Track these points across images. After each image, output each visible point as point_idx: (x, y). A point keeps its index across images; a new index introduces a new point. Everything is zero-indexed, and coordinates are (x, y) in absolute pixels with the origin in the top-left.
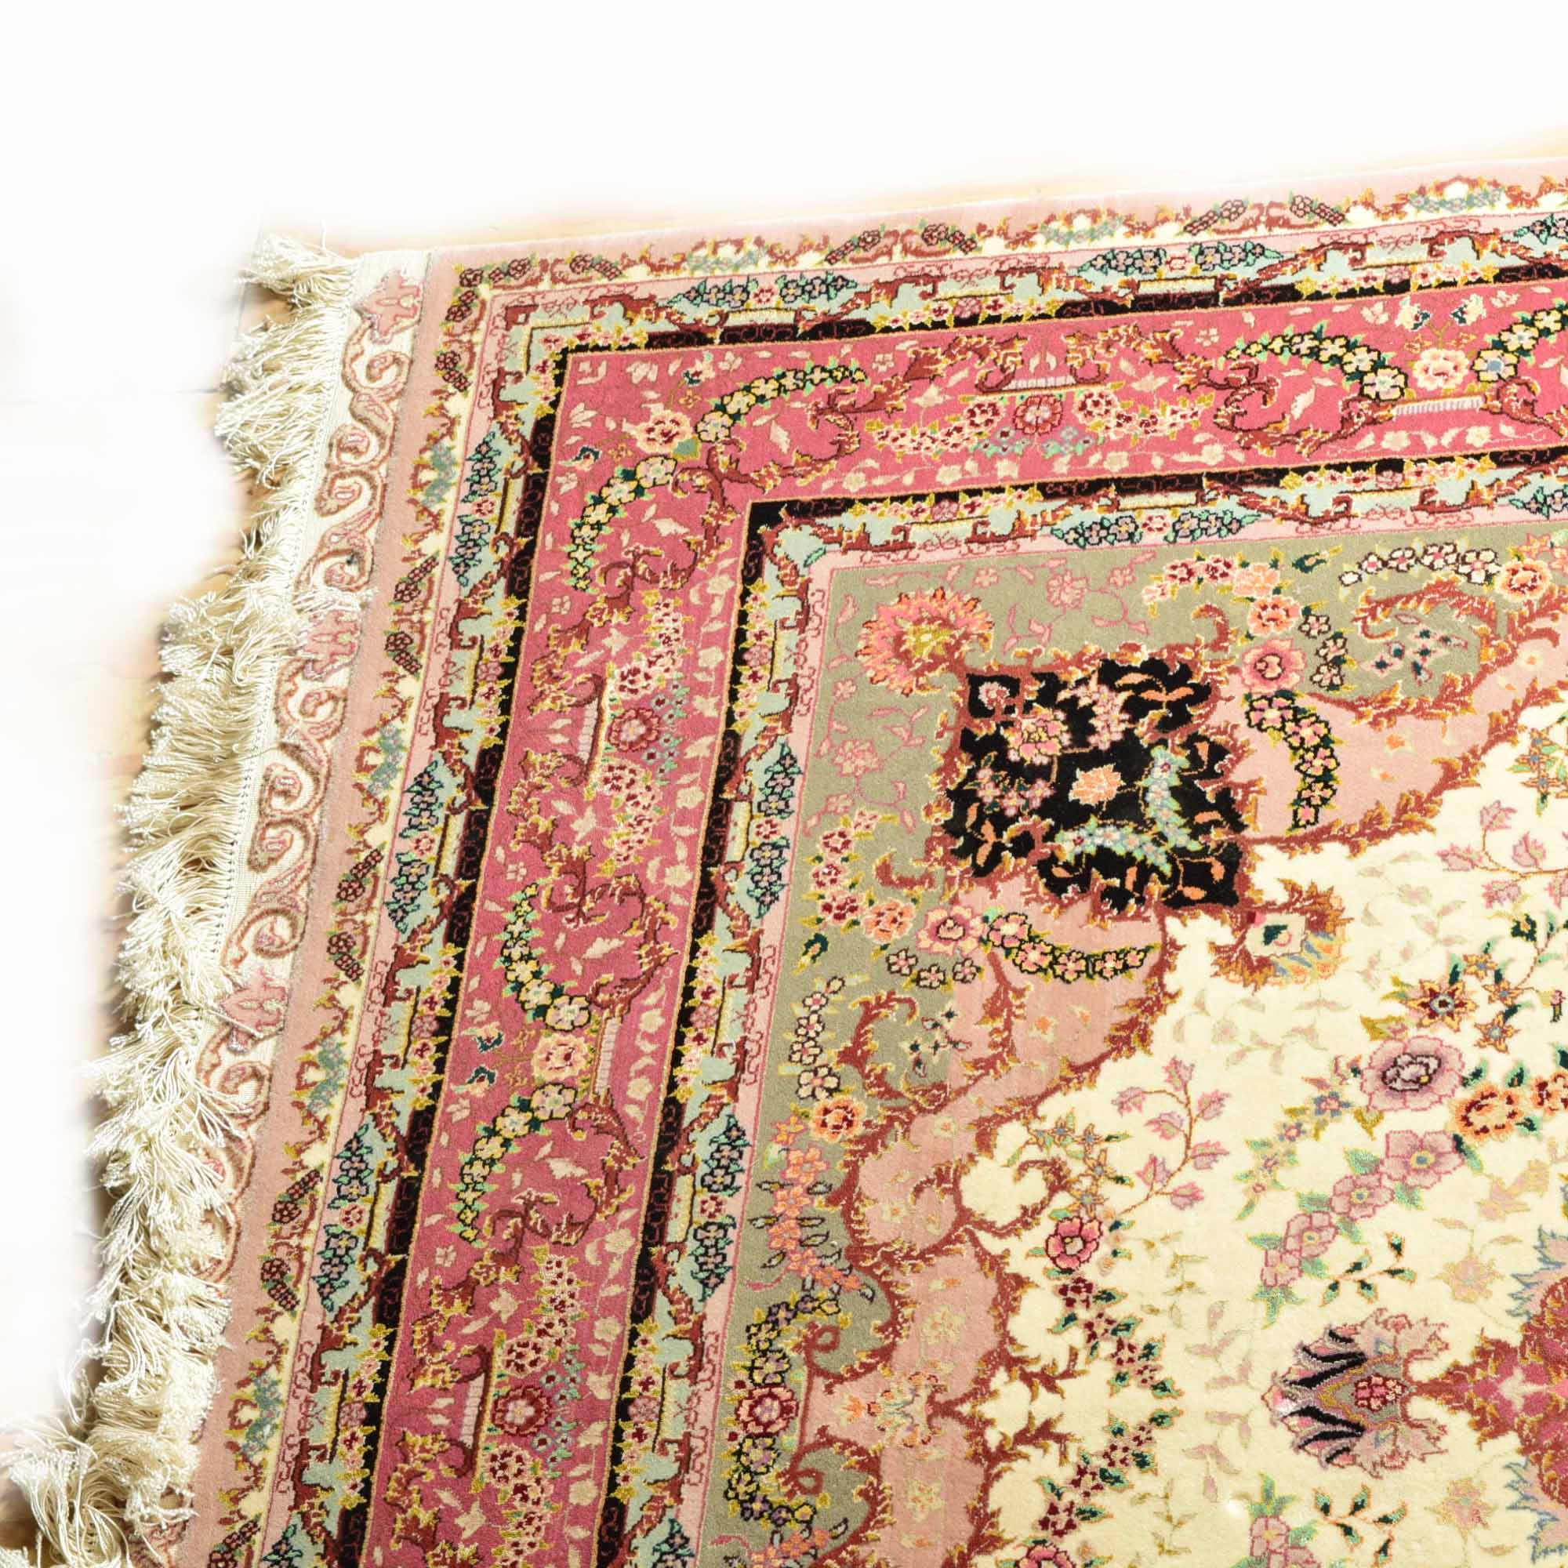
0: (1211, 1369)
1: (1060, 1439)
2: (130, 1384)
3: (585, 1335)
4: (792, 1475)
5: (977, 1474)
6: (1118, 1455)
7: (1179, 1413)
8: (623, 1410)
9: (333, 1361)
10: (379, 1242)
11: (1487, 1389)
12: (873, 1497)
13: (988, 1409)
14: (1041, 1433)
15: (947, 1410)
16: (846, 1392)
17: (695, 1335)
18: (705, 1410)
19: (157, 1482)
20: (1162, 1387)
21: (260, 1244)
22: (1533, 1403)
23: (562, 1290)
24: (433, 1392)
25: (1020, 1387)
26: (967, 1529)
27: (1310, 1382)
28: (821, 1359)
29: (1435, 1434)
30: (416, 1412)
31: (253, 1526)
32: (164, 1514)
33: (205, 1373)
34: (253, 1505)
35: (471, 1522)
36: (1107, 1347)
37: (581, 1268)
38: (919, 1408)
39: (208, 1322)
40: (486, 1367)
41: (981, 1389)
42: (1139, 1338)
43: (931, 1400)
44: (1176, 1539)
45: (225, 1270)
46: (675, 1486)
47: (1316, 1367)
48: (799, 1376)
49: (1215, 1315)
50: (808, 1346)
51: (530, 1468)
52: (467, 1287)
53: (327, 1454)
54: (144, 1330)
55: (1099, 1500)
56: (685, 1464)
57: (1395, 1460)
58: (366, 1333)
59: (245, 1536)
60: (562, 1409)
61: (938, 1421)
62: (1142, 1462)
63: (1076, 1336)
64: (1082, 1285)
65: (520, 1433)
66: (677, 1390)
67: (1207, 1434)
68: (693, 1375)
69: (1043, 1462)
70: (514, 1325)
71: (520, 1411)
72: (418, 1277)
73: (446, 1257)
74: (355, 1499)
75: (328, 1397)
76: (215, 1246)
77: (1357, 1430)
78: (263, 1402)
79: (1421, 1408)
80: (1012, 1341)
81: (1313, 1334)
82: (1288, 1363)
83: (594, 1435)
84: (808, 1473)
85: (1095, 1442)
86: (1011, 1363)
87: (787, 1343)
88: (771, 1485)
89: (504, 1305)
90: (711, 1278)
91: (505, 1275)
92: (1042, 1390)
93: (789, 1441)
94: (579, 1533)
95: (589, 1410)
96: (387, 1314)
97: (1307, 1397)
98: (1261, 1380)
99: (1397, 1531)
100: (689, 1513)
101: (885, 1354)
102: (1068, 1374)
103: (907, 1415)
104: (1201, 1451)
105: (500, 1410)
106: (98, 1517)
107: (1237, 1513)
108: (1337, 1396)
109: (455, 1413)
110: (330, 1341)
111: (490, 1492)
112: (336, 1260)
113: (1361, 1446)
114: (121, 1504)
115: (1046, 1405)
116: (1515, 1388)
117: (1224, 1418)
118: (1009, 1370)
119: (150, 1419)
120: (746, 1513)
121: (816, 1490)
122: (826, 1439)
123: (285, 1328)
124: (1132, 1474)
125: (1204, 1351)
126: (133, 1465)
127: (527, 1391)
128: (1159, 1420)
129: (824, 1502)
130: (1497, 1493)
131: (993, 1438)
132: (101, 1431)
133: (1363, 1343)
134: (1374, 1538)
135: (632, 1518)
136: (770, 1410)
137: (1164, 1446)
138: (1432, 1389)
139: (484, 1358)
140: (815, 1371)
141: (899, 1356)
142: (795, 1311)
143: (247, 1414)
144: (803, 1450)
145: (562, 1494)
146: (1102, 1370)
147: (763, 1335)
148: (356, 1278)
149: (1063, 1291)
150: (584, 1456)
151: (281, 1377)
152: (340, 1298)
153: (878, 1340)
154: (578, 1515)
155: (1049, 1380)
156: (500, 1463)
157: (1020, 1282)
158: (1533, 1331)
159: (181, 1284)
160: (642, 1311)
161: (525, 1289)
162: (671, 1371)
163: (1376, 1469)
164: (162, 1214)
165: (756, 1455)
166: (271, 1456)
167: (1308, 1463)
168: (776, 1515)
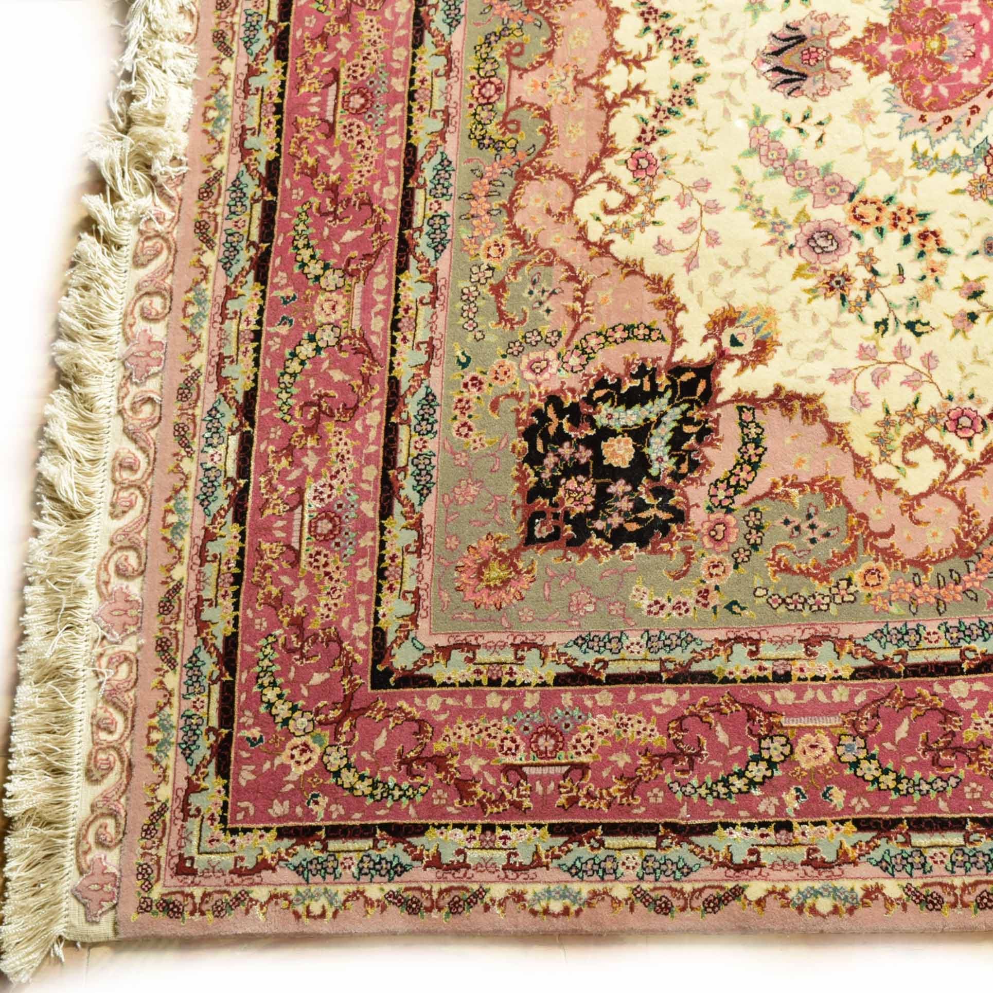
0: (724, 50)
1: (645, 93)
2: (147, 103)
3: (388, 58)
4: (504, 124)
5: (602, 115)
6: (676, 100)
7: (709, 75)
8: (411, 96)
9: (255, 82)
10: (274, 16)
11: (872, 50)
12: (547, 132)
13: (606, 81)
14: (635, 91)
15: (584, 83)
16: (530, 77)
17: (447, 53)
18: (455, 92)
19: (167, 154)
20: (698, 62)
21: (210, 22)
22: (896, 56)
23: (374, 35)
24: (309, 95)
25: (622, 68)
26: (598, 145)
27: (777, 53)
28: (515, 61)
29: (844, 75)
30: (302, 106)
31: (220, 173)
32: (173, 170)
33: (188, 93)
34: (220, 162)
35: (335, 162)
36: (667, 42)
37: (384, 22)
38: (569, 83)
39: (187, 67)
40: (337, 79)
41: (602, 70)
42: (684, 36)
43: (575, 78)
44: (710, 142)
45: (193, 38)
46: (442, 134)
47: (780, 45)
48: (504, 71)
49: (724, 21)
50: (508, 54)
51: (363, 129)
52: (323, 37)
53: (256, 132)
54: (153, 75)
55: (668, 125)
56: (447, 122)
57: (824, 91)
58: (271, 66)
59: (216, 179)
60: (379, 98)
61: (579, 89)
62: (689, 103)
63: (651, 38)
64: (652, 11)
65: (358, 113)
66: (440, 83)
67: (724, 85)
68: (447, 74)
69: (637, 107)
70: (350, 56)
71: (357, 101)
72: (296, 34)
73: (310, 22)
74: (273, 154)
75: (254, 101)
76: (187, 26)
77: (803, 76)
78: (219, 107)
79: (837, 62)
80: (617, 43)
81: (777, 27)
82: (766, 44)
83: (397, 110)
84: (512, 122)
85: (663, 93)
86: (616, 55)
87: (496, 53)
88: (493, 130)
89: (344, 45)
90: (453, 22)
91: (343, 29)
92: (634, 68)
93: (501, 106)
94: (393, 163)
95: (394, 98)
96: (282, 55)
97: (776, 61)
98: (751, 54)
99: (827, 129)
100: (451, 148)
101: (549, 55)
102: (647, 59)
103: (562, 87)
104: (720, 94)
105: (346, 101)
106: (138, 175)
107: (741, 126)
108: (791, 60)
109: (322, 105)
110: (252, 72)
111: (344, 145)
112: (252, 28)
113: (805, 85)
114: (149, 167)
115: (637, 76)
116: (887, 48)
117: (732, 76)
118: (616, 59)
119: (160, 120)
120: (481, 145)
121: (517, 131)
122: (521, 103)
123: (228, 66)
124: (685, 109)
125: (720, 41)
126: (153, 146)
127: (360, 90)
128: (697, 79)
129: (522, 137)
130: (879, 104)
131: (609, 96)
132: (136, 129)
133: (804, 30)
134: (815, 133)
135: (420, 153)
136: (490, 90)
137: (701, 93)
138: (843, 52)
139: (336, 74)
140: (512, 67)
141: (557, 56)
142: (500, 36)
143: (212, 114)
144: (509, 110)
145: (382, 143)
146: (665, 55)
147: (483, 50)
148: (264, 37)
149: (642, 14)
150: (392, 122)
151: (228, 93)
152: (256, 48)
153: (545, 48)
154: (392, 154)
155: (637, 63)
156: (348, 129)
157: (619, 11)
158: (895, 17)
159: (170, 47)
160: (418, 42)
161: (354, 36)
162: (436, 74)
163: (815, 96)
164: (156, 11)
165: (484, 114)
166: (226, 135)
167: (778, 97)
168: (497, 145)
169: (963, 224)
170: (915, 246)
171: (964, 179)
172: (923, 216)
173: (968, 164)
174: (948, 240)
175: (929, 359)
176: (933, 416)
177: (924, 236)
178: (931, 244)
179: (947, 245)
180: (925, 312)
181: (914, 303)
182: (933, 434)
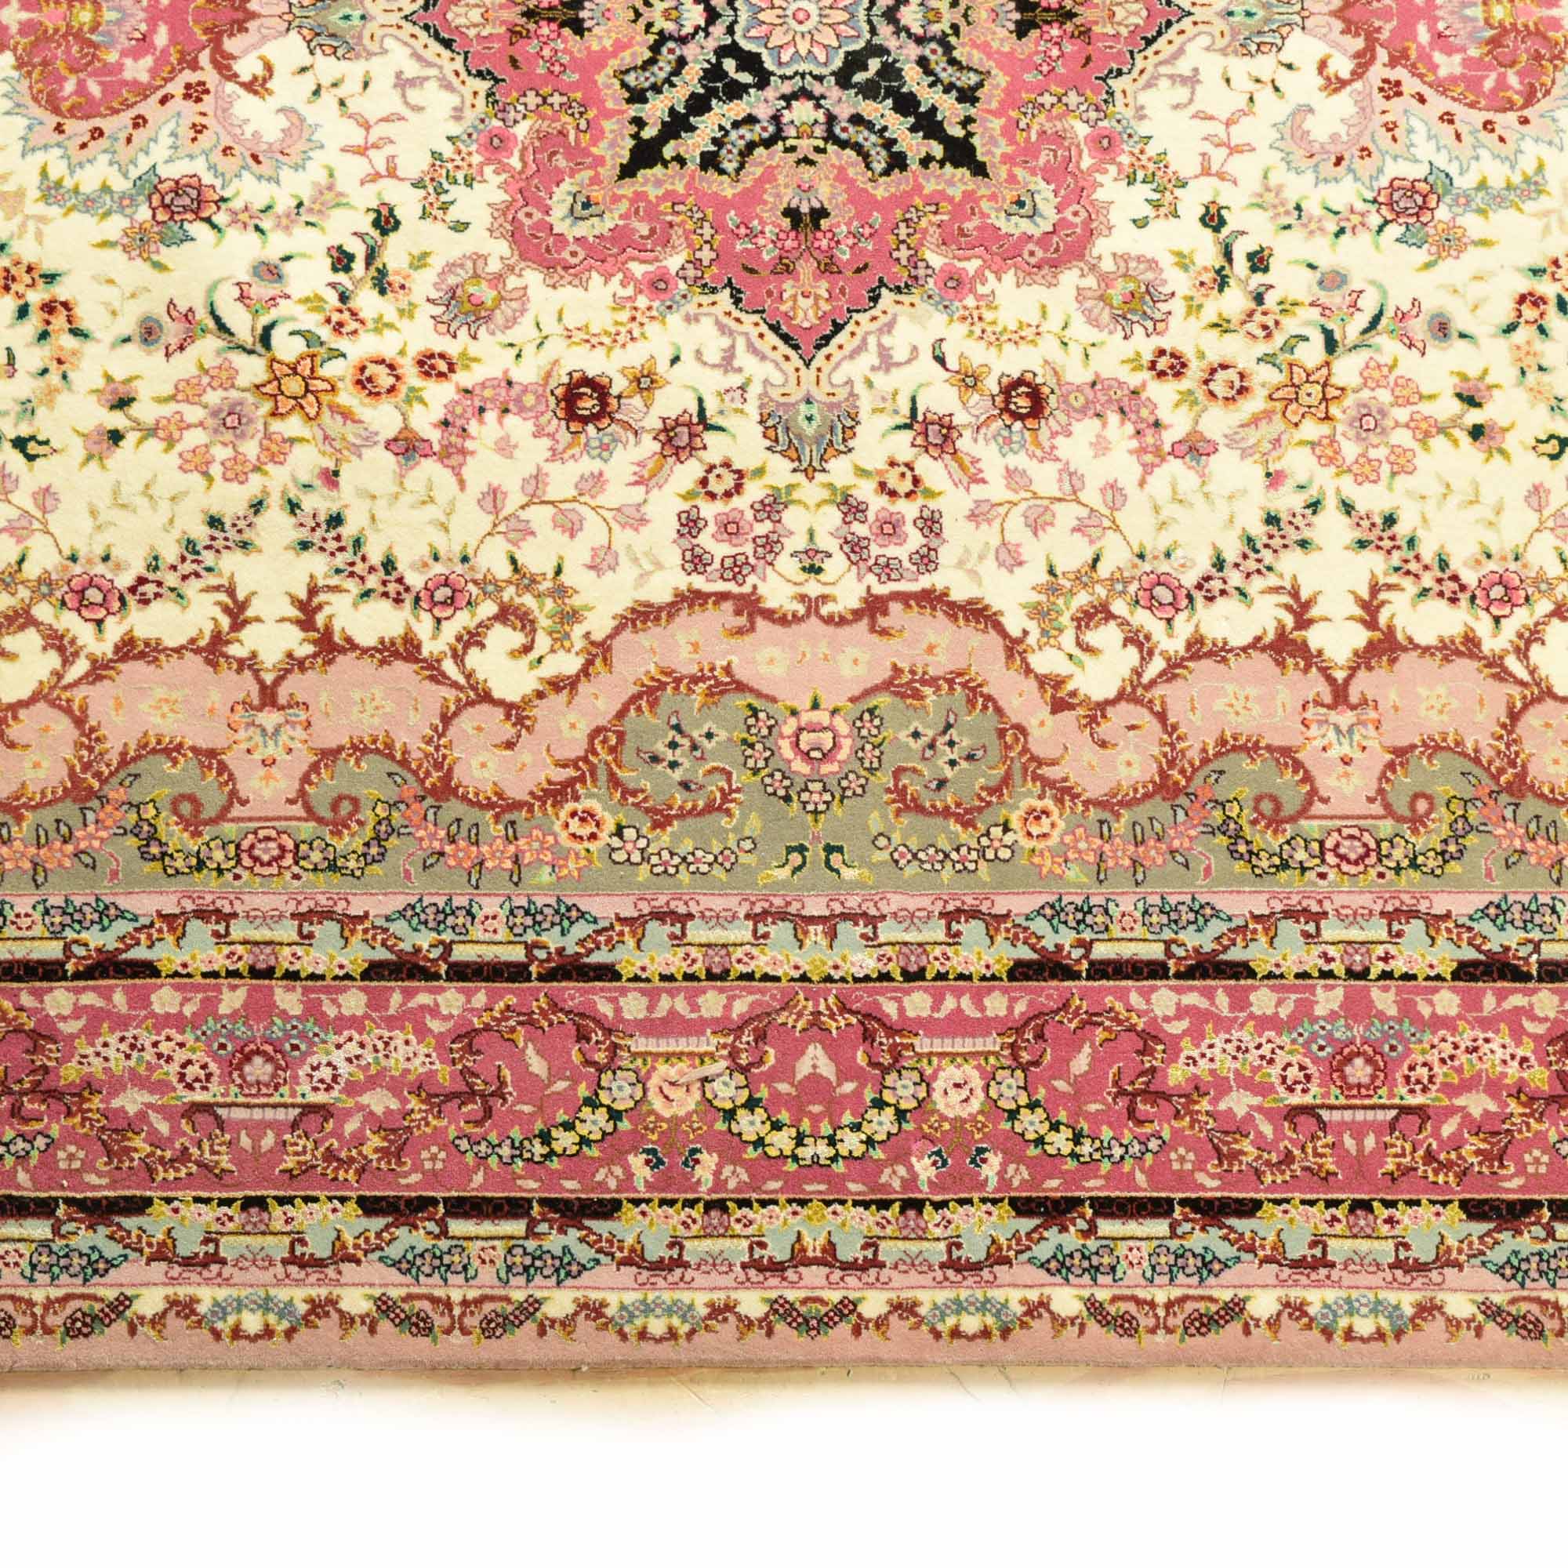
169: (112, 294)
170: (34, 322)
171: (115, 226)
172: (50, 278)
173: (124, 203)
174: (86, 317)
175: (45, 496)
176: (45, 584)
177: (49, 308)
178: (59, 321)
179: (84, 325)
180: (44, 425)
181: (28, 408)
182: (43, 612)
